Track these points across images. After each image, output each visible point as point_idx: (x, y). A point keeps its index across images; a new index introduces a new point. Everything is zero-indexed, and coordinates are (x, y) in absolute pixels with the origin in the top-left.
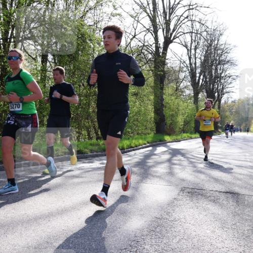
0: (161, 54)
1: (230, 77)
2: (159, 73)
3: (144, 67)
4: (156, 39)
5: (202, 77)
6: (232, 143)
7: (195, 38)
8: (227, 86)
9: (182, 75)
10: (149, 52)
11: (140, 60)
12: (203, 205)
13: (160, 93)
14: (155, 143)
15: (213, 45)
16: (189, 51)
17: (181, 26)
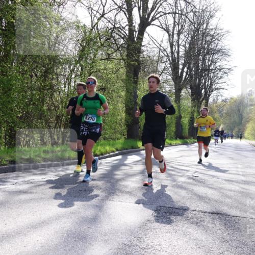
0: (136, 39)
1: (220, 70)
2: (132, 63)
3: (114, 55)
4: (130, 19)
5: (186, 69)
6: (221, 152)
7: (179, 20)
8: (216, 82)
9: (161, 67)
10: (121, 36)
11: (109, 46)
12: (184, 229)
13: (134, 88)
14: (125, 151)
15: (201, 29)
16: (171, 36)
17: (161, 4)
